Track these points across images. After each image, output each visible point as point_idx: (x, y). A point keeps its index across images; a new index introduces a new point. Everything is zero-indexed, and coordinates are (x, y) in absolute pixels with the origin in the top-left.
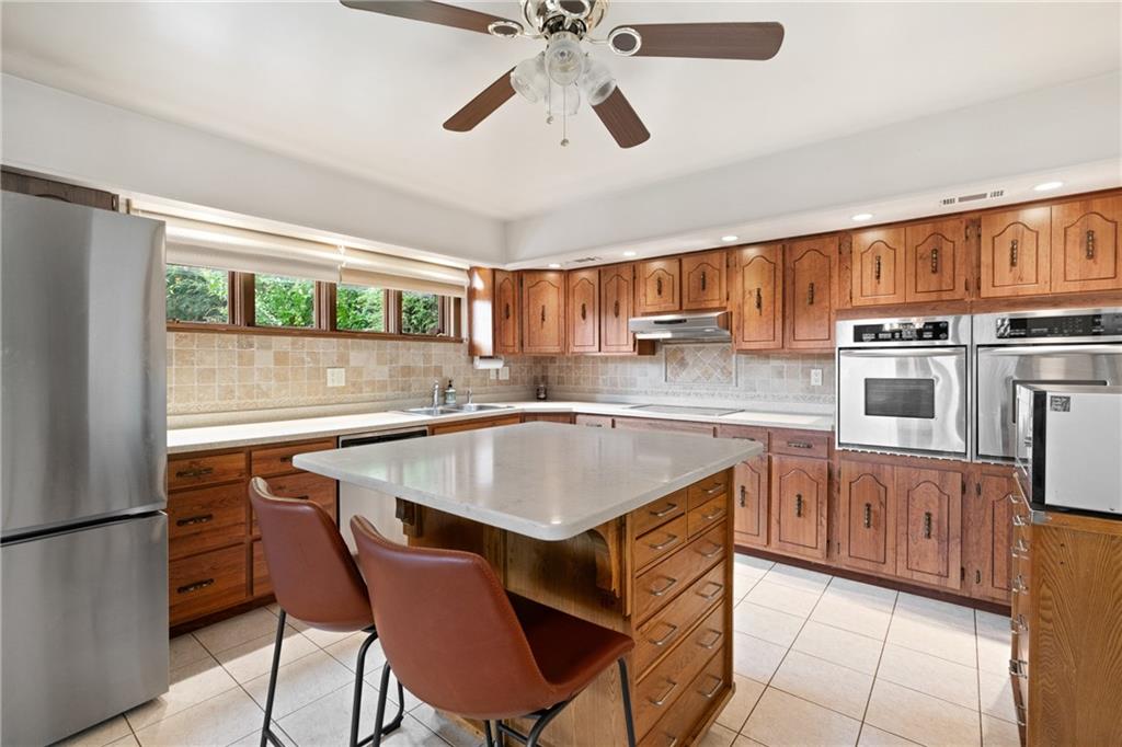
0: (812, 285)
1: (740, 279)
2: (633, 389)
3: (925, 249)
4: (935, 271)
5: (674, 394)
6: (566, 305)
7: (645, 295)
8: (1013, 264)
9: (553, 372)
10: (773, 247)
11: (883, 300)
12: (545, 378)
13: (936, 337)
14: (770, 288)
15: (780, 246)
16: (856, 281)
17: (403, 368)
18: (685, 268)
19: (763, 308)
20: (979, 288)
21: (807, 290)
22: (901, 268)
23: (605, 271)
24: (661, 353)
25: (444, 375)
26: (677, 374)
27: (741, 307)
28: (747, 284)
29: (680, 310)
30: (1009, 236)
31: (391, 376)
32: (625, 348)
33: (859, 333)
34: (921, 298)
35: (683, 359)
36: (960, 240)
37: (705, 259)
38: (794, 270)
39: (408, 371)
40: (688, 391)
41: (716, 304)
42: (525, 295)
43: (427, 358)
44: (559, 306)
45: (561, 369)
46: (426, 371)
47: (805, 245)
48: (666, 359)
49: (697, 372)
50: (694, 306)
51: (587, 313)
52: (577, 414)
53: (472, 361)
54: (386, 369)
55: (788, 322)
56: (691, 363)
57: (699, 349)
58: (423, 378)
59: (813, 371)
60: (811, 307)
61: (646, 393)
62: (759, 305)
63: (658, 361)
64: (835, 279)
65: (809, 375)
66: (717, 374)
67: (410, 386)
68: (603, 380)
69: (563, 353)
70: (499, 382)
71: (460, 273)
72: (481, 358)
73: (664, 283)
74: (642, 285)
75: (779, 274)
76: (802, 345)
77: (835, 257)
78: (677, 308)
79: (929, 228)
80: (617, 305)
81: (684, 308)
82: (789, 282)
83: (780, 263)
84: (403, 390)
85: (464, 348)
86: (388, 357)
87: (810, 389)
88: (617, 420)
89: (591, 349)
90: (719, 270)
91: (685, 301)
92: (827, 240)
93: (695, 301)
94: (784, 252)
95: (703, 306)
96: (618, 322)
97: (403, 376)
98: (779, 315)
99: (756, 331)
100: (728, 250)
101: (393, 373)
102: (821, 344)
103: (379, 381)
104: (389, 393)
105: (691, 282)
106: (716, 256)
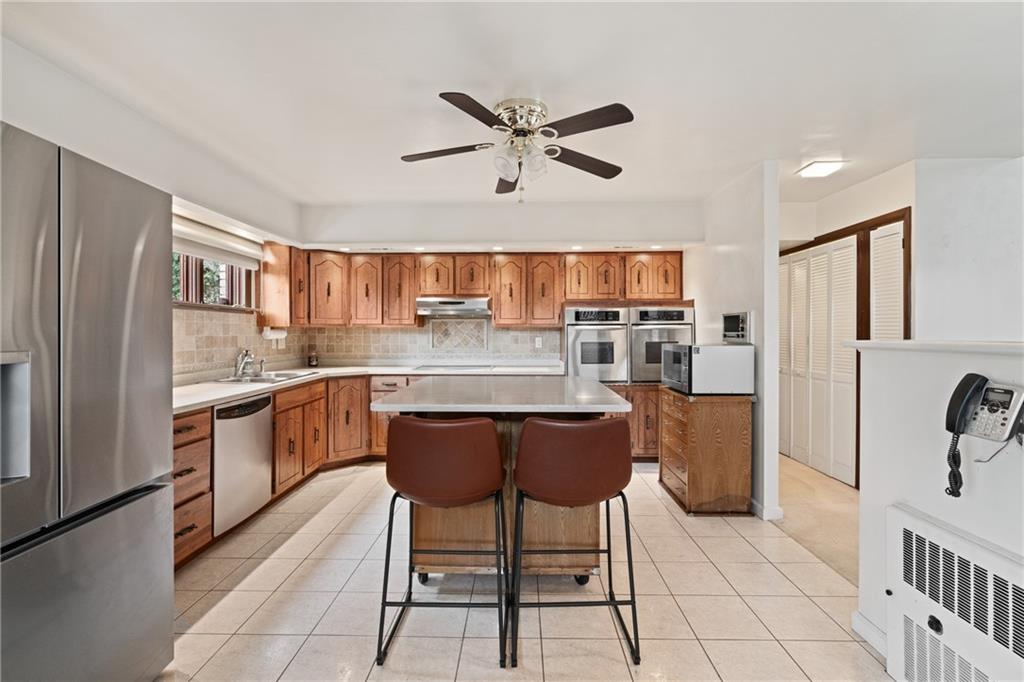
0: (543, 284)
1: (498, 276)
2: (404, 354)
3: (601, 270)
4: (606, 282)
5: (439, 357)
6: (349, 282)
7: (425, 281)
8: (639, 282)
9: (321, 341)
10: (519, 257)
11: (582, 297)
12: (312, 347)
13: (614, 320)
14: (518, 283)
15: (524, 257)
16: (568, 284)
17: (208, 338)
18: (458, 263)
19: (514, 295)
20: (625, 293)
21: (540, 286)
22: (590, 279)
23: (388, 258)
24: (429, 326)
25: (239, 346)
26: (442, 342)
27: (499, 295)
28: (503, 281)
29: (454, 294)
30: (637, 267)
31: (197, 347)
32: (407, 322)
33: (578, 316)
34: (600, 297)
35: (446, 330)
36: (617, 266)
37: (473, 259)
38: (533, 274)
39: (211, 341)
40: (450, 354)
41: (481, 292)
42: (312, 272)
43: (226, 328)
44: (342, 284)
45: (330, 338)
46: (225, 340)
47: (539, 258)
48: (433, 330)
49: (458, 340)
50: (465, 292)
51: (370, 292)
52: (371, 375)
53: (261, 331)
54: (193, 339)
55: (529, 307)
56: (453, 333)
57: (459, 323)
58: (222, 348)
59: (537, 339)
60: (544, 298)
61: (415, 357)
62: (511, 295)
63: (427, 332)
64: (557, 282)
65: (534, 341)
66: (473, 341)
67: (213, 357)
68: (376, 348)
69: (345, 325)
70: (279, 351)
71: (255, 246)
72: (272, 328)
73: (441, 273)
74: (422, 273)
75: (524, 275)
76: (537, 322)
77: (557, 268)
78: (452, 293)
79: (603, 258)
80: (400, 286)
81: (457, 292)
82: (530, 280)
83: (524, 268)
84: (207, 360)
85: (253, 318)
86: (195, 327)
87: (535, 350)
88: (410, 378)
89: (374, 322)
90: (484, 268)
91: (458, 288)
92: (553, 257)
93: (466, 289)
94: (526, 261)
95: (471, 293)
96: (401, 301)
97: (207, 347)
98: (524, 302)
99: (508, 313)
100: (489, 255)
101: (199, 343)
102: (548, 322)
103: (188, 352)
104: (196, 364)
105: (462, 274)
106: (481, 258)
